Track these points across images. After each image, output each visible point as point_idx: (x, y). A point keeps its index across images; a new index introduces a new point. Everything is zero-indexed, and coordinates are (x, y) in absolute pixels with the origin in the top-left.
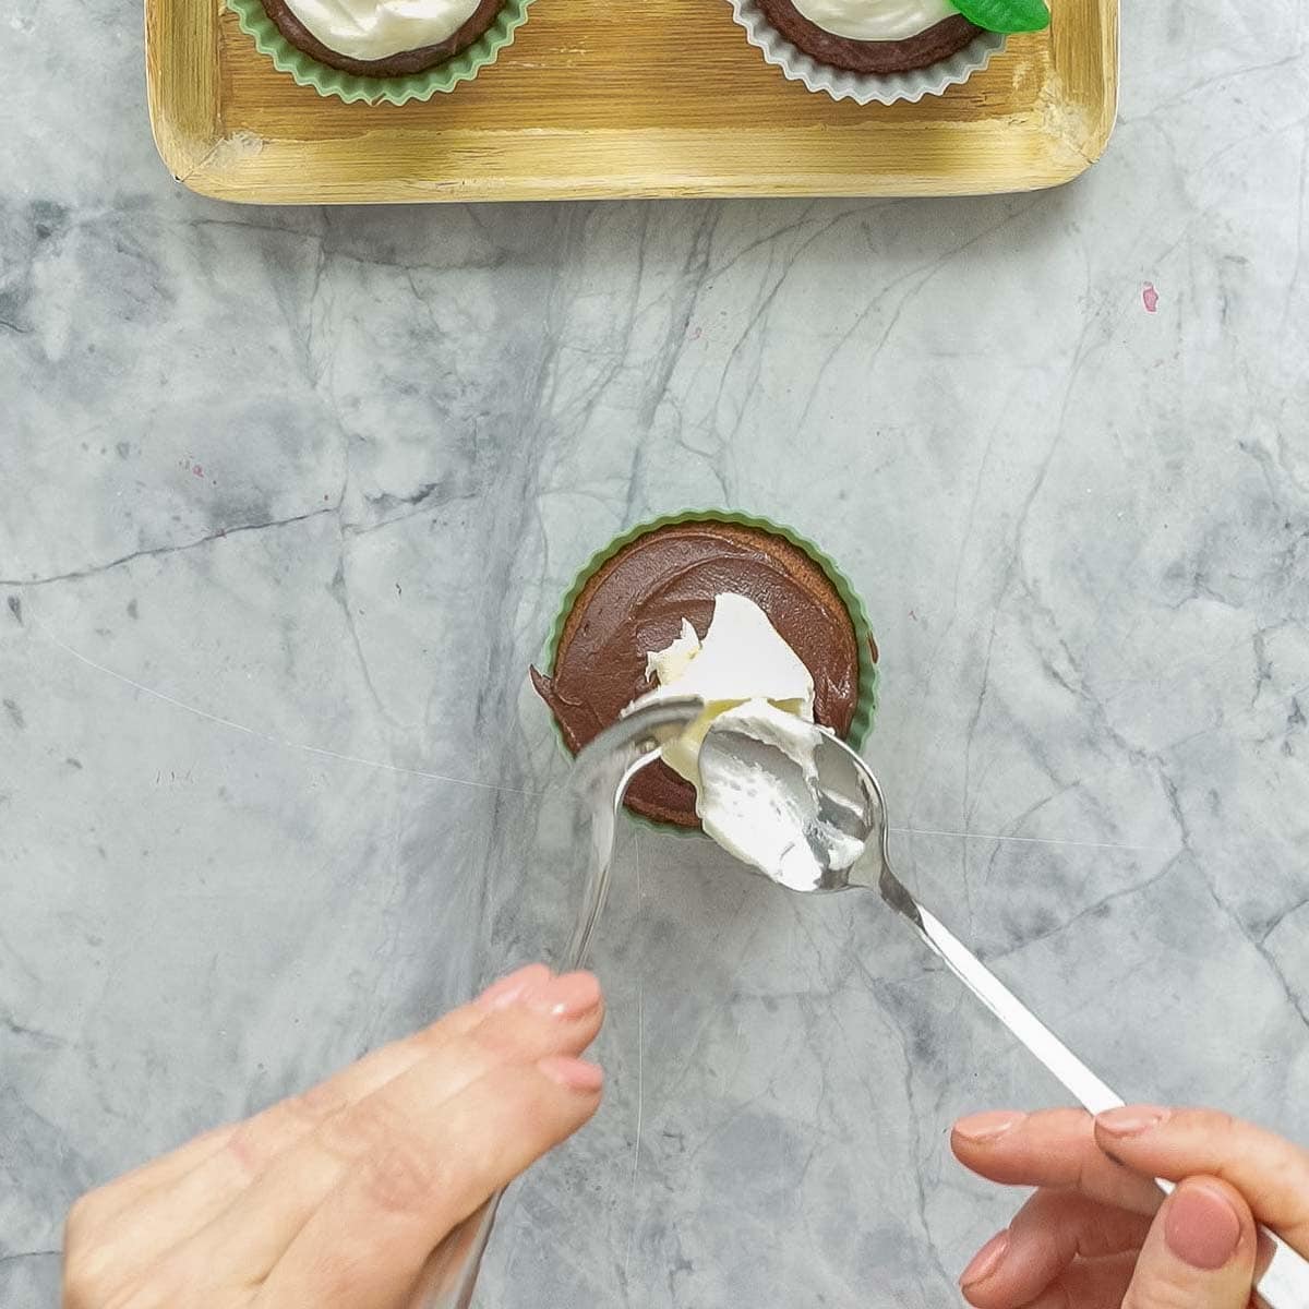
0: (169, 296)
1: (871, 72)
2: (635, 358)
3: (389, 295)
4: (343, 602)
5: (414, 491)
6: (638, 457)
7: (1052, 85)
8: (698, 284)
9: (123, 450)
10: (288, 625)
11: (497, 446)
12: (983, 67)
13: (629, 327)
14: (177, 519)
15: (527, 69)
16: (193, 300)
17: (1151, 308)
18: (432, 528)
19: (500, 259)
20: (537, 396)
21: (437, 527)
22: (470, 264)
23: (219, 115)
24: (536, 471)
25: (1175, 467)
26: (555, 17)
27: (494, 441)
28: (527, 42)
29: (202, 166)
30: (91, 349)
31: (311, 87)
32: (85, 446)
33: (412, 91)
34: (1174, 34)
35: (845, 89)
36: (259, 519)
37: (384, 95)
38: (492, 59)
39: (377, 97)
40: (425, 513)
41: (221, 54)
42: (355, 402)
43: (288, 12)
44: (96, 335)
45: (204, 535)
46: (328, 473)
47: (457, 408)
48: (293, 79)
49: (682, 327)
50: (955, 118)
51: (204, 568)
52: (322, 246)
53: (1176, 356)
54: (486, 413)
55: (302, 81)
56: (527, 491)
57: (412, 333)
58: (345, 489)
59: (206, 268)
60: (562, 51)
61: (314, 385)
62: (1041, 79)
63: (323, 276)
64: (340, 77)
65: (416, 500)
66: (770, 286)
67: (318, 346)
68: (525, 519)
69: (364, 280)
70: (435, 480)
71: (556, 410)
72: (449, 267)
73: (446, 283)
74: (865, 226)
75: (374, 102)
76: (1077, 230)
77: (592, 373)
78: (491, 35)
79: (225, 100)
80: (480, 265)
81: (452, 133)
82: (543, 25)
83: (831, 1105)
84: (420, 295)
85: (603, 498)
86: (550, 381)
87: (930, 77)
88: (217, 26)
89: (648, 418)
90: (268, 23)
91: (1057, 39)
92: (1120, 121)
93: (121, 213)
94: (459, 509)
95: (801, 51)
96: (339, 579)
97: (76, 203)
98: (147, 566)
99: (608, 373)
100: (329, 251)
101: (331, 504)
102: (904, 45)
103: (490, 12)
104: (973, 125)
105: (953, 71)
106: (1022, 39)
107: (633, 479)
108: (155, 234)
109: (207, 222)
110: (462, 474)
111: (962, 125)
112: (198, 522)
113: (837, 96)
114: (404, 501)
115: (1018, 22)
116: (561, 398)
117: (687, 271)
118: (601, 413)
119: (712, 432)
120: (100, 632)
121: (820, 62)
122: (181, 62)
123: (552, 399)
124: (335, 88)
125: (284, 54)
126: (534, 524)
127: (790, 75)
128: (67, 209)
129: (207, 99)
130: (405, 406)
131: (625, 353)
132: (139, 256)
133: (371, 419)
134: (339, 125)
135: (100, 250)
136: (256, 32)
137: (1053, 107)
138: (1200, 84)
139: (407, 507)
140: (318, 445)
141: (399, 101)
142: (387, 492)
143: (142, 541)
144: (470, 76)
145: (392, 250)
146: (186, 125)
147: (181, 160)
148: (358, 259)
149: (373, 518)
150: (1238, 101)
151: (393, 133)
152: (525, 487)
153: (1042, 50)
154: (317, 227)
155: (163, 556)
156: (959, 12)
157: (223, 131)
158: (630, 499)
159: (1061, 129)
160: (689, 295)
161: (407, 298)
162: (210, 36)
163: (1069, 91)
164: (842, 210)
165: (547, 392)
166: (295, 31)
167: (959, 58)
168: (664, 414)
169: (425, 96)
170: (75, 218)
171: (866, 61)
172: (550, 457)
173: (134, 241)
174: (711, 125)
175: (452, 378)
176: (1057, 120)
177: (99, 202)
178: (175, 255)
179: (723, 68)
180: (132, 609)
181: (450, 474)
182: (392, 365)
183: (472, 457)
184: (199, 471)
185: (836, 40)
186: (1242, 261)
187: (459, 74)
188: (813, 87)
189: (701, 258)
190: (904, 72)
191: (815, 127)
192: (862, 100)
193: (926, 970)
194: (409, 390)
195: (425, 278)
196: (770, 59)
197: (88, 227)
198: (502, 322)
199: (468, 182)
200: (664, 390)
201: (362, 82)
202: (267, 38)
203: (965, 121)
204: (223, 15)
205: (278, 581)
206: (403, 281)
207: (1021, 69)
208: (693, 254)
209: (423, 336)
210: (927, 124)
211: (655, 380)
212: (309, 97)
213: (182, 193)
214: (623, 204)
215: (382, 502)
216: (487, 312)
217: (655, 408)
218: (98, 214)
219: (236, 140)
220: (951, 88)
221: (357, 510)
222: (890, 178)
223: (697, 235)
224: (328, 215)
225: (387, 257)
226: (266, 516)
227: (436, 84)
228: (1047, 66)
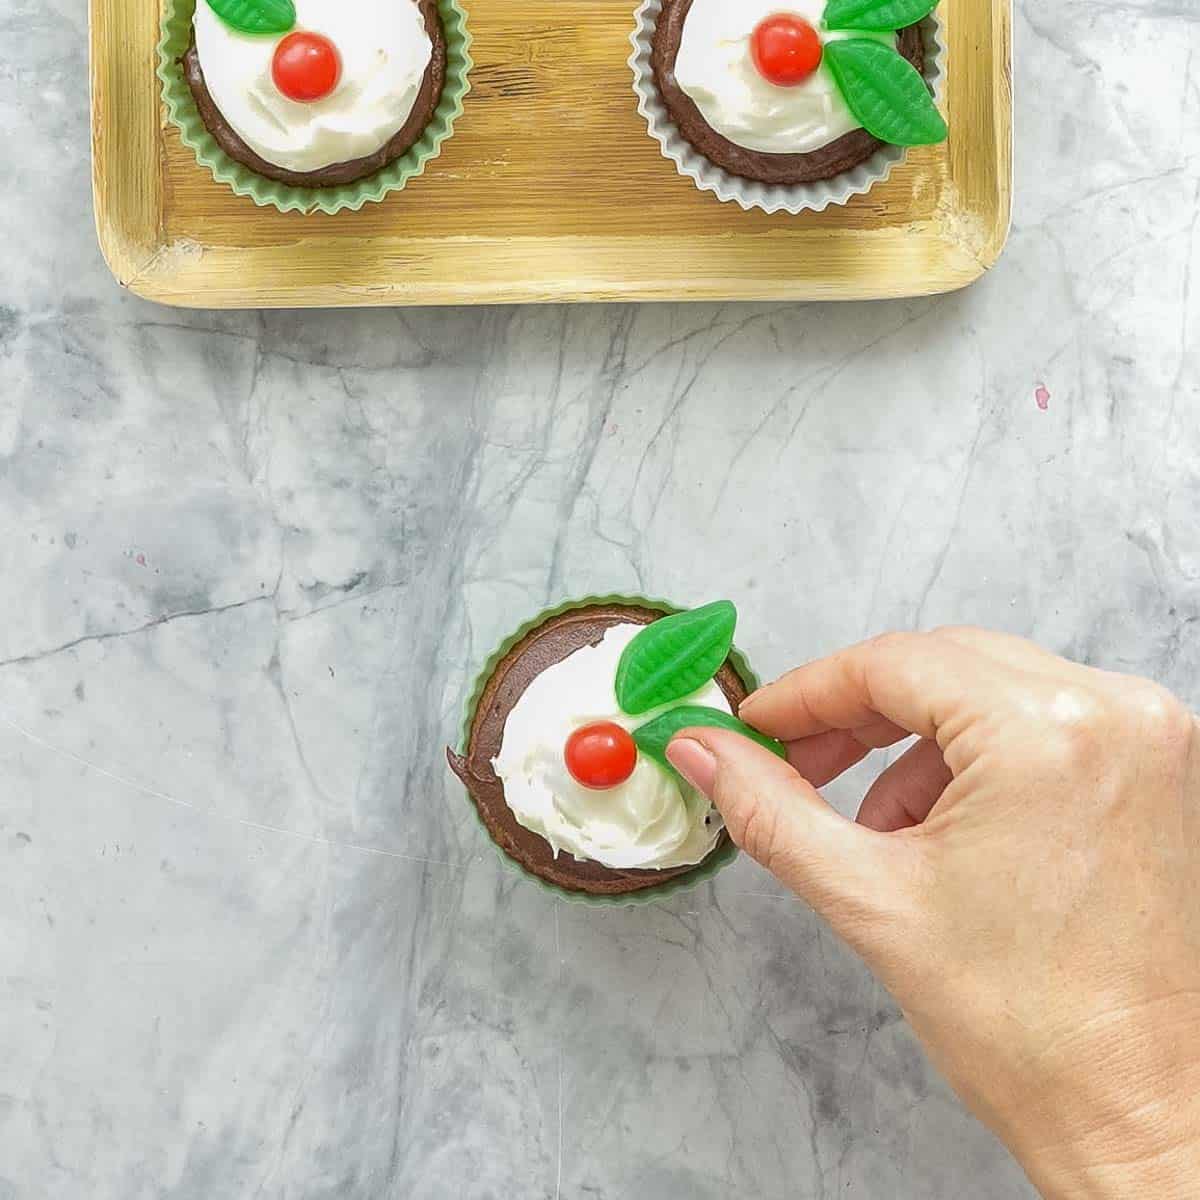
0: (112, 394)
1: (779, 183)
2: (555, 453)
3: (322, 394)
4: (279, 684)
5: (345, 579)
6: (557, 547)
7: (949, 195)
8: (615, 383)
9: (70, 540)
10: (226, 706)
11: (424, 537)
12: (884, 177)
13: (550, 424)
14: (121, 605)
15: (453, 180)
16: (137, 397)
17: (1043, 406)
18: (363, 613)
19: (427, 360)
20: (462, 490)
21: (368, 613)
22: (399, 364)
23: (161, 224)
24: (461, 559)
25: (1065, 556)
26: (479, 130)
27: (422, 532)
28: (453, 155)
29: (145, 272)
30: (40, 445)
31: (249, 197)
32: (35, 537)
33: (343, 201)
34: (1064, 147)
35: (753, 199)
36: (198, 605)
37: (318, 204)
38: (419, 171)
39: (310, 207)
40: (358, 600)
41: (163, 166)
42: (290, 496)
43: (226, 126)
44: (45, 432)
45: (148, 621)
46: (265, 562)
47: (386, 501)
48: (231, 190)
49: (599, 424)
50: (858, 227)
51: (147, 653)
52: (259, 348)
53: (1067, 451)
54: (413, 506)
55: (239, 191)
56: (452, 580)
57: (344, 430)
58: (280, 577)
59: (149, 368)
60: (486, 163)
61: (251, 478)
62: (938, 189)
63: (259, 376)
64: (276, 188)
65: (348, 587)
66: (683, 386)
67: (254, 443)
68: (451, 606)
69: (298, 378)
70: (366, 569)
71: (480, 502)
72: (379, 368)
73: (377, 381)
74: (772, 328)
75: (308, 212)
76: (974, 332)
77: (514, 467)
78: (418, 148)
79: (166, 210)
80: (407, 365)
81: (381, 240)
82: (470, 138)
83: (741, 1162)
84: (353, 394)
85: (524, 586)
86: (475, 474)
87: (834, 188)
88: (159, 139)
89: (567, 510)
90: (206, 137)
91: (955, 151)
92: (1014, 228)
93: (68, 316)
94: (387, 597)
95: (711, 163)
96: (275, 663)
97: (25, 307)
98: (93, 649)
99: (529, 467)
100: (265, 350)
101: (267, 592)
102: (808, 157)
103: (417, 125)
104: (874, 233)
105: (855, 181)
106: (921, 152)
107: (553, 568)
108: (101, 337)
109: (152, 324)
110: (391, 564)
111: (865, 233)
112: (141, 609)
113: (746, 205)
114: (337, 588)
115: (916, 135)
116: (485, 492)
117: (604, 371)
118: (523, 504)
119: (628, 524)
120: (48, 713)
121: (730, 173)
122: (125, 174)
123: (477, 490)
124: (271, 198)
125: (223, 166)
126: (460, 610)
127: (702, 186)
128: (18, 313)
129: (149, 208)
130: (338, 498)
131: (545, 449)
132: (86, 356)
133: (306, 510)
134: (275, 233)
135: (48, 350)
136: (196, 144)
137: (950, 216)
138: (1090, 193)
139: (338, 595)
140: (255, 536)
141: (332, 210)
142: (321, 580)
143: (88, 627)
144: (399, 186)
145: (325, 351)
146: (131, 233)
147: (126, 267)
148: (292, 359)
149: (307, 606)
150: (1125, 210)
151: (325, 241)
152: (451, 576)
153: (941, 162)
154: (254, 329)
155: (106, 641)
156: (860, 126)
157: (164, 238)
158: (550, 587)
159: (958, 237)
160: (606, 393)
161: (339, 397)
162: (153, 149)
163: (966, 202)
164: (753, 313)
165: (471, 485)
166: (233, 143)
167: (862, 170)
168: (582, 507)
169: (356, 206)
170: (26, 321)
171: (774, 173)
172: (474, 547)
173: (80, 343)
174: (628, 232)
175: (382, 472)
176: (954, 229)
177: (48, 307)
178: (119, 354)
179: (639, 179)
180: (79, 691)
181: (379, 563)
182: (325, 459)
183: (401, 547)
184: (142, 560)
185: (744, 152)
186: (1129, 362)
187: (388, 184)
188: (723, 197)
189: (618, 359)
190: (810, 183)
191: (725, 236)
192: (769, 210)
193: (830, 1032)
194: (341, 484)
195: (357, 377)
196: (682, 170)
197: (35, 329)
198: (428, 420)
199: (398, 287)
200: (583, 484)
201: (297, 192)
202: (207, 150)
203: (868, 229)
204: (165, 129)
205: (217, 665)
206: (335, 381)
207: (920, 180)
208: (610, 355)
209: (355, 433)
210: (831, 232)
211: (574, 473)
212: (247, 207)
213: (126, 296)
214: (542, 309)
215: (316, 589)
216: (415, 410)
217: (573, 503)
218: (45, 317)
219: (178, 247)
220: (854, 198)
221: (292, 598)
222: (798, 283)
223: (613, 338)
224: (264, 318)
225: (321, 358)
226: (207, 603)
227: (367, 194)
228: (944, 177)
